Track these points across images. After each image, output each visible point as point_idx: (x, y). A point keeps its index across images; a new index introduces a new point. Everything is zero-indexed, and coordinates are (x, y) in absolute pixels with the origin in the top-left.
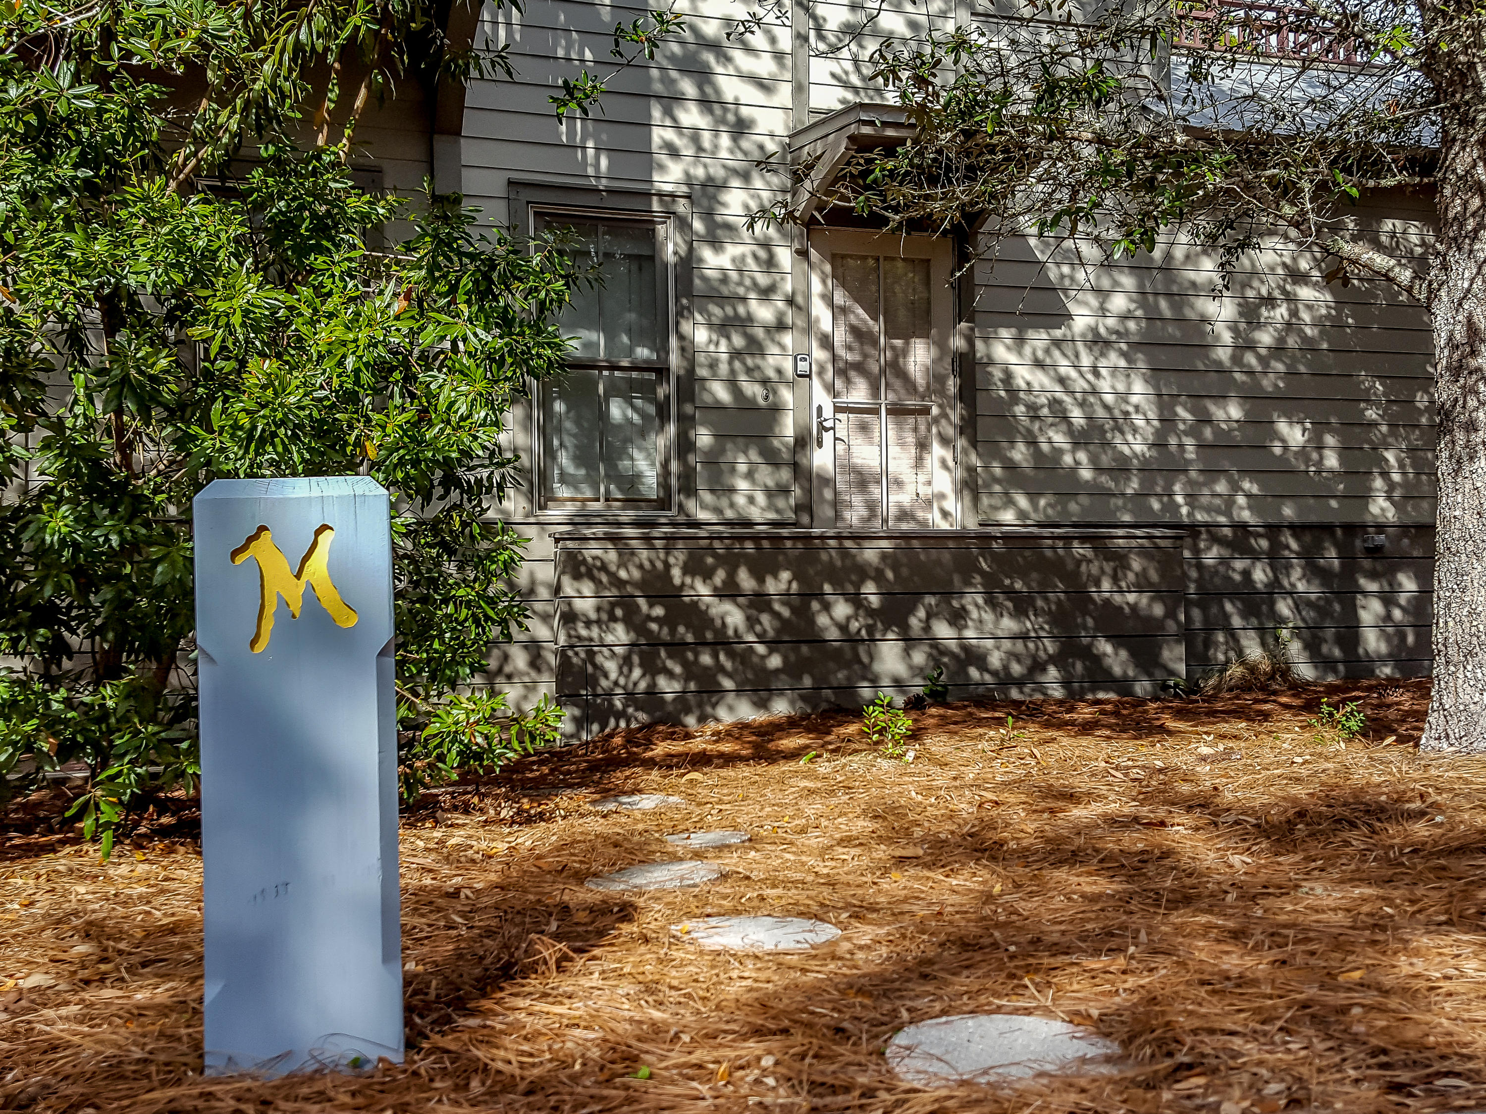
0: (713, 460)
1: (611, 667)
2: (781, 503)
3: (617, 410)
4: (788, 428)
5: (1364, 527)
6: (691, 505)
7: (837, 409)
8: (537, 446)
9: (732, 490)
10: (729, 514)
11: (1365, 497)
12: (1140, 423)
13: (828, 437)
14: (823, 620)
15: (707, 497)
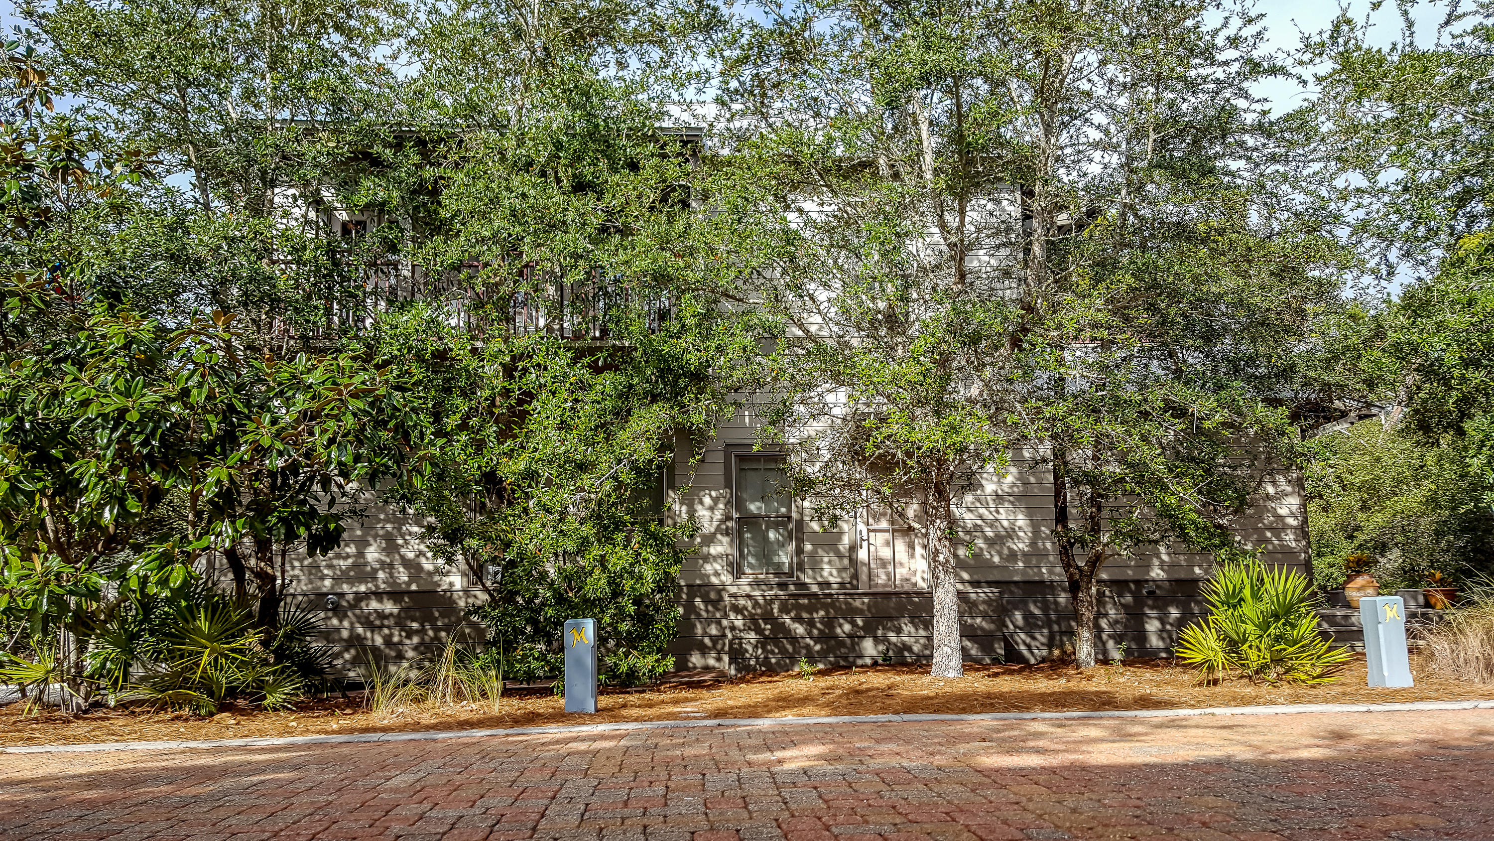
0: (813, 555)
1: (750, 648)
2: (844, 575)
3: (772, 535)
4: (846, 540)
5: (1147, 581)
6: (801, 576)
7: (869, 531)
8: (736, 553)
9: (822, 569)
10: (820, 580)
11: (1148, 567)
12: (1021, 534)
13: (865, 544)
14: (839, 630)
15: (810, 572)
